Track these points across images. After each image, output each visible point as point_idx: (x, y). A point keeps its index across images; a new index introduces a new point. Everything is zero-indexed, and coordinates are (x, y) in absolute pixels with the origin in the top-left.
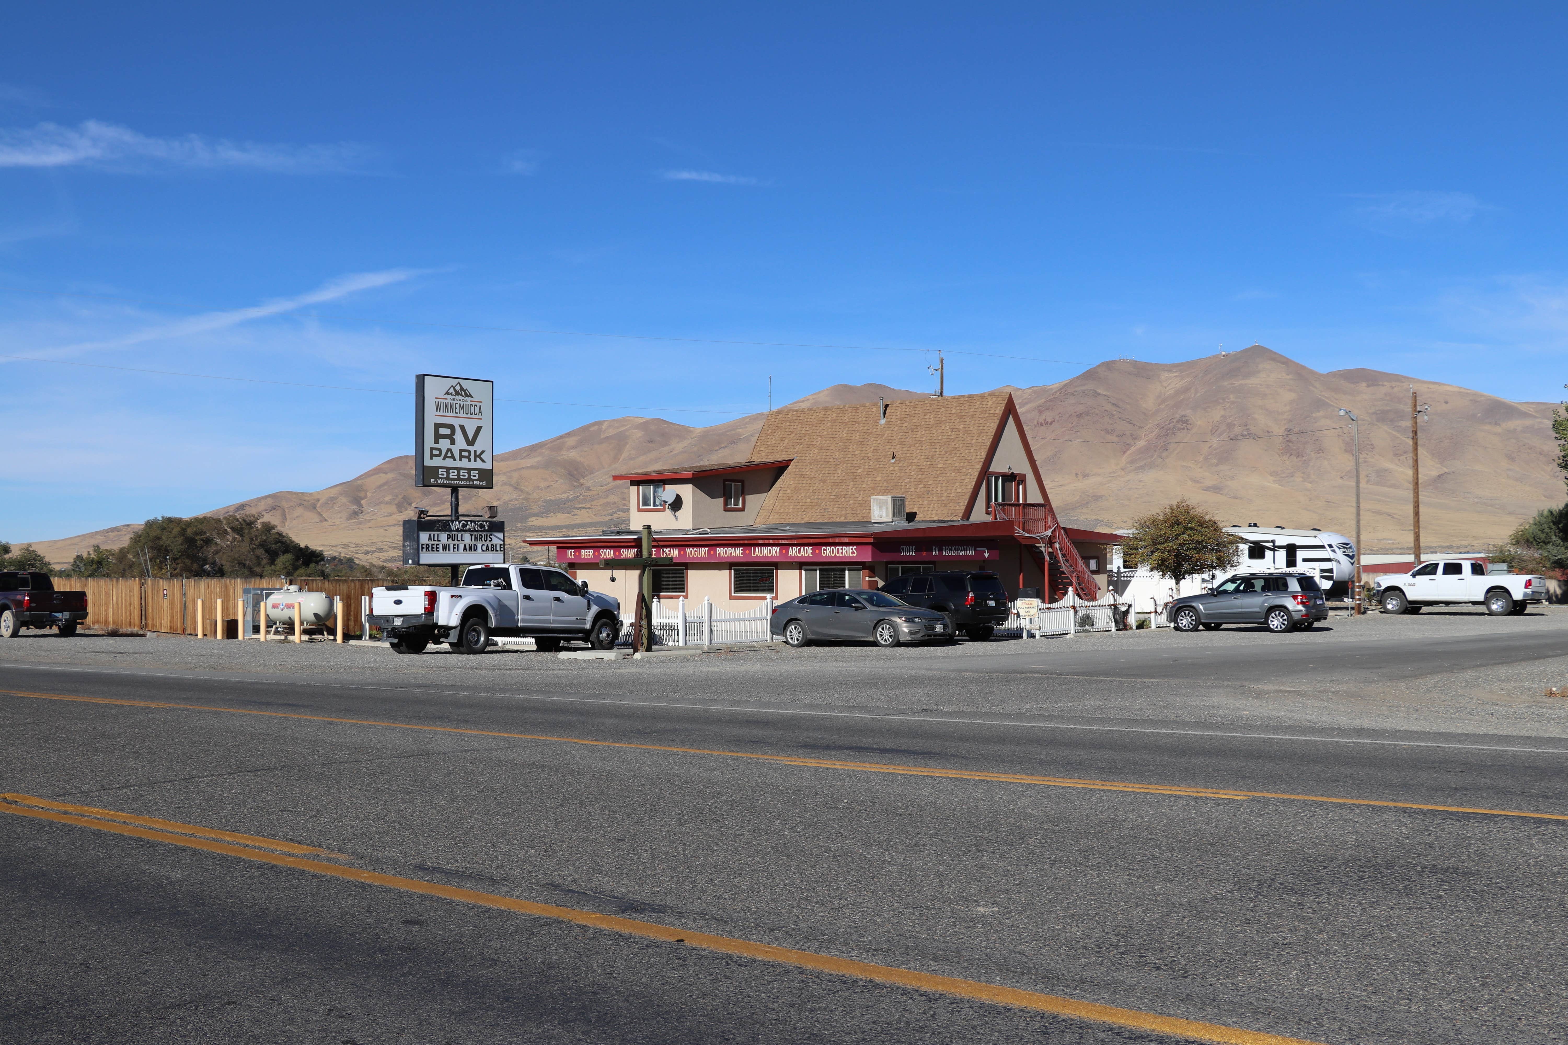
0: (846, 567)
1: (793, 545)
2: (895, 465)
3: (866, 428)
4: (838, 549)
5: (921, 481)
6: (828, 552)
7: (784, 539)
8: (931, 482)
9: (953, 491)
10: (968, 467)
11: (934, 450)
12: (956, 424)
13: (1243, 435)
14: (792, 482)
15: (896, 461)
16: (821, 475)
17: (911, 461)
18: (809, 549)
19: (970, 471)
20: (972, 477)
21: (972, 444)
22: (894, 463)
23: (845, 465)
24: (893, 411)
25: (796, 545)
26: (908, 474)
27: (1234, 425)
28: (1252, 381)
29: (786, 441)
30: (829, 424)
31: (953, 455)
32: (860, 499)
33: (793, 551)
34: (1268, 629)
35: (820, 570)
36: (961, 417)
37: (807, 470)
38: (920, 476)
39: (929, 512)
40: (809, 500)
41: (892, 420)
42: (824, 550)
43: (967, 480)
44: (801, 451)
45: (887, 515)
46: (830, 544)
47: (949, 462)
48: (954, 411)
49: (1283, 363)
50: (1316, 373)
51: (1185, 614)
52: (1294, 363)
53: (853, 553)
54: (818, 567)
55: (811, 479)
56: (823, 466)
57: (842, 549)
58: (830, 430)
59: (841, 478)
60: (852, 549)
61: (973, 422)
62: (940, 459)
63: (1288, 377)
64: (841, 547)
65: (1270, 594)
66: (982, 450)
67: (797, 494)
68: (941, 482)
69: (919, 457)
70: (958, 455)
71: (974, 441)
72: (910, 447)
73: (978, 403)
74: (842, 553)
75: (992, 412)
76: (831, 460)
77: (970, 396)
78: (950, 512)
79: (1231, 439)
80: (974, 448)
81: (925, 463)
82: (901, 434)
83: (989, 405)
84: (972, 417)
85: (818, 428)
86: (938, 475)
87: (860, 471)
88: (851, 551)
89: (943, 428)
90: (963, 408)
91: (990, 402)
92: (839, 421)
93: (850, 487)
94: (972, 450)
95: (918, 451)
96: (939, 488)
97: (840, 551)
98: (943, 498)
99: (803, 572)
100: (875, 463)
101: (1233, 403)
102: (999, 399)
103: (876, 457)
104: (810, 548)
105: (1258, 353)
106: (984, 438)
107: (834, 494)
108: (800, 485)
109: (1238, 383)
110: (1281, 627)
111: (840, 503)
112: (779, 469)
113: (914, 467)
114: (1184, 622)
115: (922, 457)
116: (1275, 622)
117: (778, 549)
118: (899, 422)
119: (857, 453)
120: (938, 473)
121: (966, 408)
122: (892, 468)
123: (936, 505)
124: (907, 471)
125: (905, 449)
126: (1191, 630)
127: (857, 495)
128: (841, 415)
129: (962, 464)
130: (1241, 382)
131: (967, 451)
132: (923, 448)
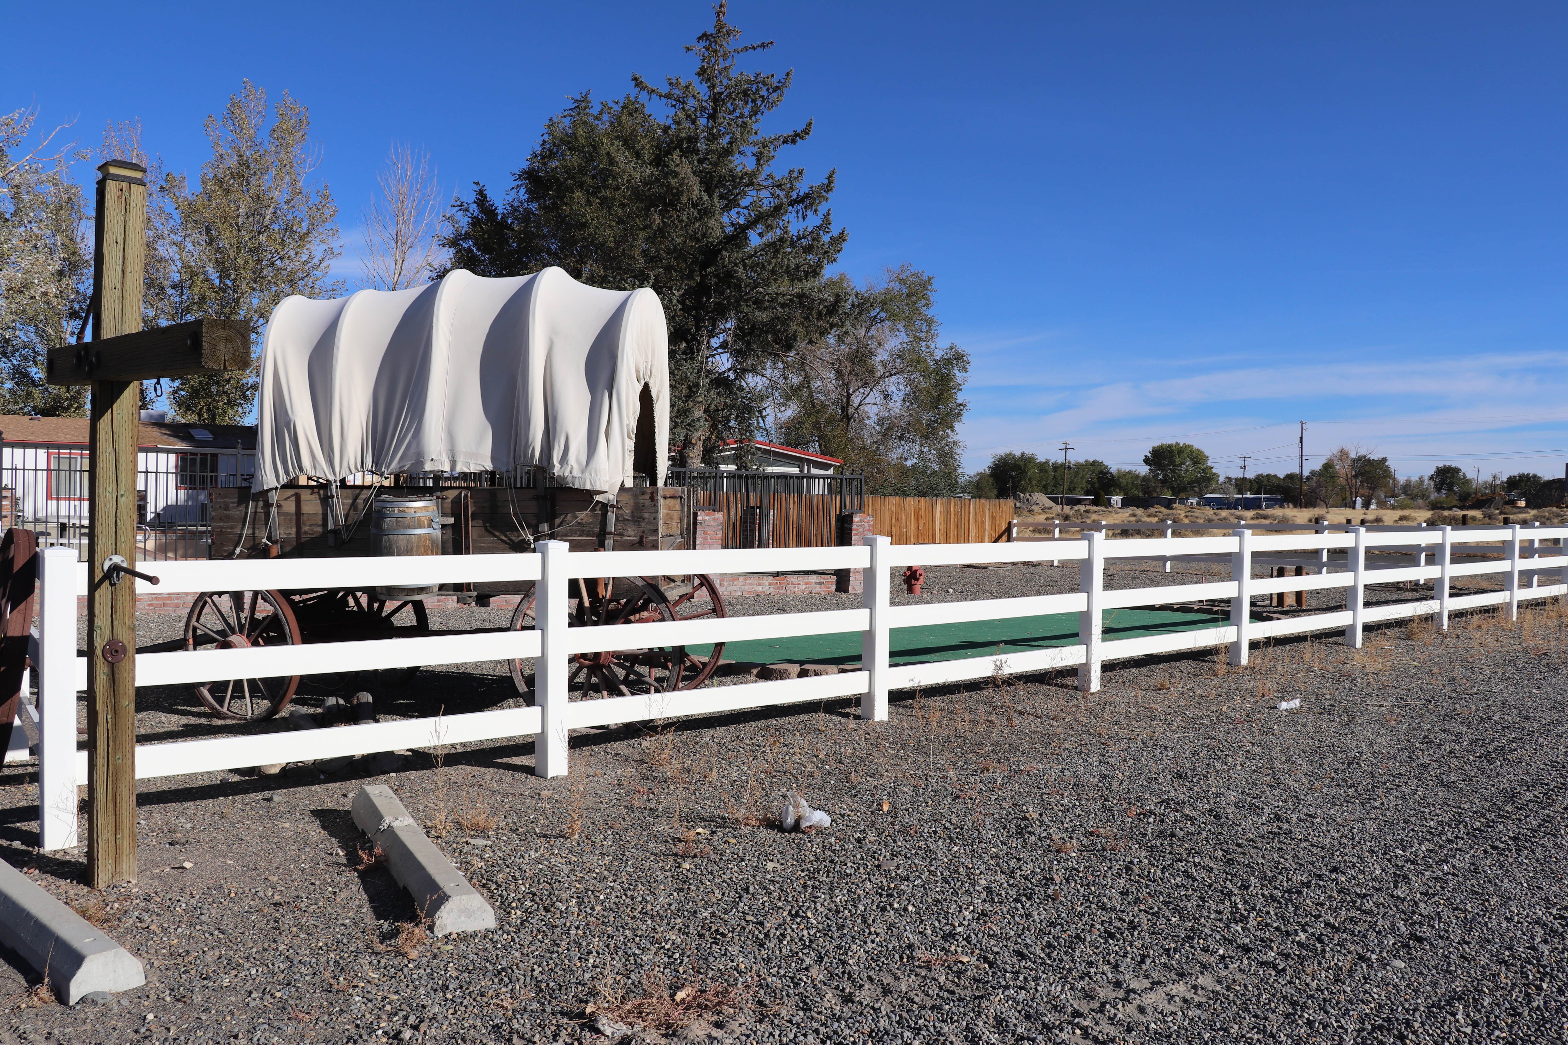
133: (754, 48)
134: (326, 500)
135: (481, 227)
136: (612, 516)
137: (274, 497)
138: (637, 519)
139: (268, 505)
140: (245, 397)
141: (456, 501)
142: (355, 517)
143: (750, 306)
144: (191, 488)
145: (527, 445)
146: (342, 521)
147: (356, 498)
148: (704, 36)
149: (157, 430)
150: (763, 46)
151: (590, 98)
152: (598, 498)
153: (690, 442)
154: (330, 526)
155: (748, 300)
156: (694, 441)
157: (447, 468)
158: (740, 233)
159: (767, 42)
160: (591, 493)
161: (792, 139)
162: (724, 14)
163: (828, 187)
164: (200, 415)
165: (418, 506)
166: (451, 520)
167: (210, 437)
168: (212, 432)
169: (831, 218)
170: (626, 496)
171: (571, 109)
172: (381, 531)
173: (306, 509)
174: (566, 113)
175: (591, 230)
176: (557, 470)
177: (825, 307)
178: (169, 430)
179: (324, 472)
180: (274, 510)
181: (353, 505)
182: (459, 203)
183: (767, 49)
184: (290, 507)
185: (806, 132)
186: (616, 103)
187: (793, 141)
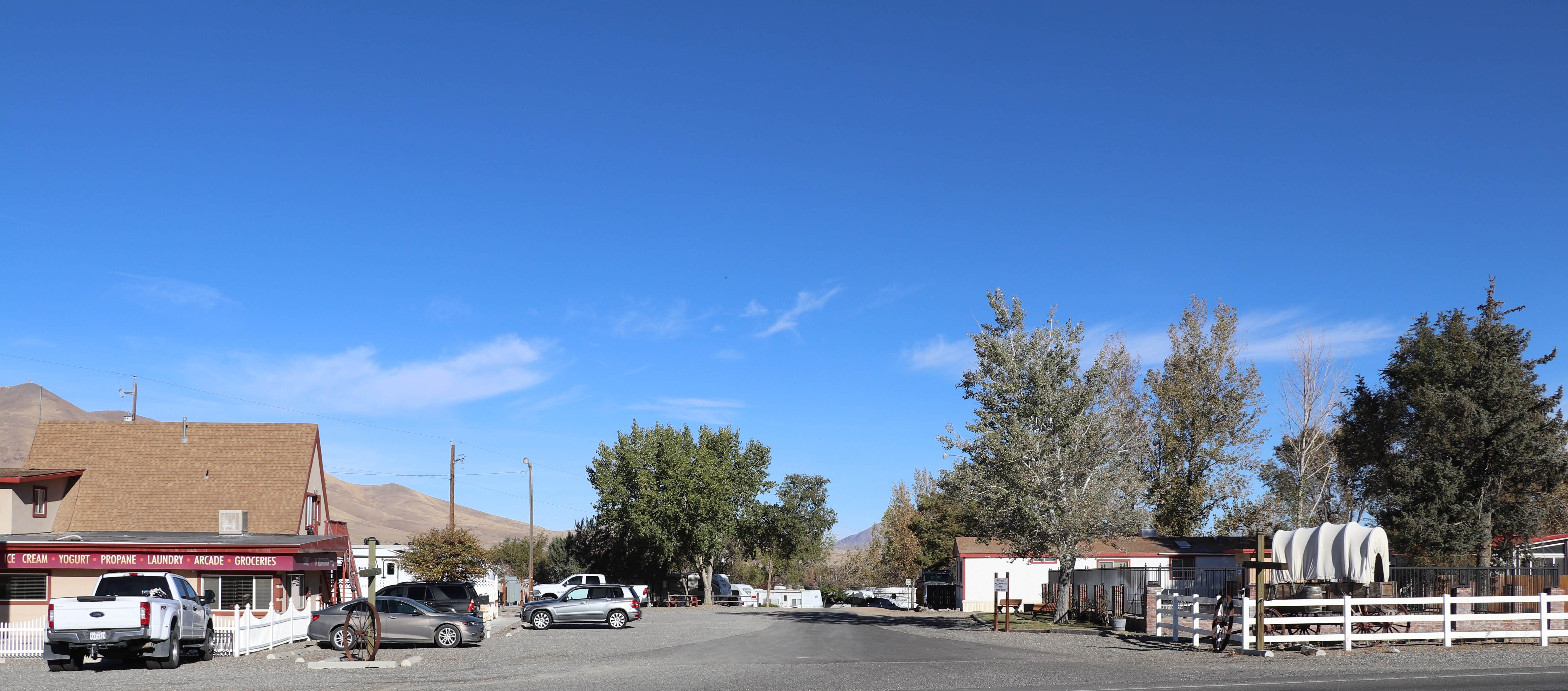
0: (254, 576)
1: (199, 554)
2: (210, 481)
3: (166, 445)
4: (254, 559)
5: (244, 498)
6: (242, 562)
7: (193, 548)
8: (255, 499)
9: (281, 508)
10: (291, 488)
11: (250, 470)
12: (267, 448)
13: (15, 459)
14: (90, 492)
15: (210, 478)
16: (124, 487)
17: (227, 479)
18: (220, 559)
19: (295, 491)
20: (298, 497)
21: (291, 467)
22: (208, 480)
23: (150, 479)
24: (193, 431)
25: (204, 554)
26: (227, 491)
27: (7, 449)
28: (25, 413)
29: (71, 451)
30: (120, 438)
31: (272, 476)
32: (178, 511)
33: (200, 561)
34: (610, 627)
35: (222, 578)
36: (272, 443)
37: (105, 480)
38: (241, 493)
39: (261, 526)
40: (115, 510)
41: (195, 440)
42: (238, 559)
43: (294, 499)
44: (92, 462)
45: (237, 528)
46: (245, 554)
47: (269, 482)
48: (263, 437)
49: (54, 400)
50: (83, 412)
51: (540, 615)
52: (64, 401)
53: (272, 563)
54: (220, 576)
55: (113, 489)
56: (124, 478)
57: (259, 559)
58: (123, 444)
59: (149, 490)
60: (270, 559)
61: (286, 448)
62: (259, 479)
63: (58, 412)
64: (257, 557)
65: (610, 599)
66: (303, 473)
67: (100, 504)
68: (266, 500)
69: (235, 476)
70: (278, 476)
71: (292, 465)
72: (222, 466)
73: (287, 432)
74: (259, 563)
75: (303, 440)
76: (133, 473)
77: (276, 424)
78: (283, 527)
79: (4, 461)
80: (294, 471)
81: (243, 482)
82: (209, 453)
83: (299, 434)
84: (284, 443)
85: (107, 441)
86: (261, 494)
87: (169, 485)
88: (269, 561)
89: (255, 451)
90: (271, 434)
91: (300, 432)
92: (132, 436)
93: (162, 499)
94: (292, 473)
95: (233, 470)
96: (265, 505)
97: (257, 561)
98: (272, 514)
99: (202, 580)
100: (186, 479)
101: (6, 430)
102: (308, 429)
103: (185, 473)
104: (221, 557)
105: (32, 389)
106: (302, 462)
107: (145, 505)
108: (101, 495)
109: (12, 413)
110: (620, 625)
111: (154, 514)
112: (72, 479)
113: (232, 485)
114: (540, 622)
115: (239, 476)
116: (616, 621)
117: (181, 558)
118: (203, 442)
119: (161, 467)
120: (261, 491)
121: (276, 434)
122: (207, 484)
123: (266, 520)
124: (225, 488)
125: (217, 467)
126: (545, 628)
127: (174, 508)
128: (132, 430)
129: (284, 485)
130: (15, 413)
131: (286, 473)
132: (238, 468)
133: (1513, 311)
134: (1291, 587)
135: (1359, 410)
136: (1368, 590)
137: (1276, 587)
138: (1375, 591)
139: (1275, 589)
140: (1202, 513)
141: (1326, 587)
142: (1299, 591)
143: (1515, 468)
144: (1179, 579)
145: (1344, 572)
146: (1295, 593)
147: (1299, 586)
148: (1480, 307)
149: (1153, 542)
150: (1519, 308)
151: (1427, 316)
152: (1364, 585)
153: (1483, 548)
154: (1292, 594)
155: (1514, 464)
156: (1485, 547)
157: (1324, 578)
158: (1503, 428)
159: (1521, 306)
160: (1362, 584)
161: (1544, 361)
162: (1493, 292)
163: (1558, 396)
164: (1173, 527)
165: (1316, 588)
166: (1325, 592)
167: (1189, 546)
168: (1189, 543)
169: (1562, 413)
170: (1372, 585)
171: (1415, 324)
172: (1306, 594)
173: (1285, 590)
174: (1412, 327)
175: (1430, 411)
176: (1352, 578)
177: (1559, 467)
178: (1160, 542)
179: (1290, 580)
180: (1276, 590)
181: (1298, 589)
182: (1345, 390)
183: (1521, 310)
184: (1281, 589)
185: (1552, 355)
186: (1450, 312)
187: (1544, 362)
